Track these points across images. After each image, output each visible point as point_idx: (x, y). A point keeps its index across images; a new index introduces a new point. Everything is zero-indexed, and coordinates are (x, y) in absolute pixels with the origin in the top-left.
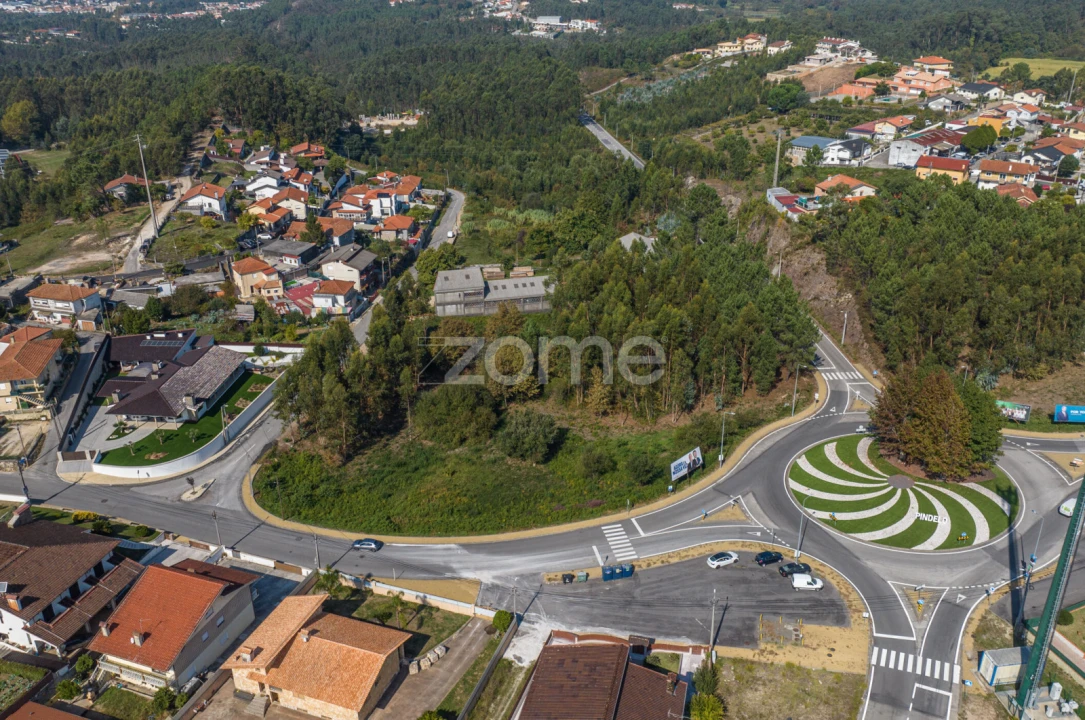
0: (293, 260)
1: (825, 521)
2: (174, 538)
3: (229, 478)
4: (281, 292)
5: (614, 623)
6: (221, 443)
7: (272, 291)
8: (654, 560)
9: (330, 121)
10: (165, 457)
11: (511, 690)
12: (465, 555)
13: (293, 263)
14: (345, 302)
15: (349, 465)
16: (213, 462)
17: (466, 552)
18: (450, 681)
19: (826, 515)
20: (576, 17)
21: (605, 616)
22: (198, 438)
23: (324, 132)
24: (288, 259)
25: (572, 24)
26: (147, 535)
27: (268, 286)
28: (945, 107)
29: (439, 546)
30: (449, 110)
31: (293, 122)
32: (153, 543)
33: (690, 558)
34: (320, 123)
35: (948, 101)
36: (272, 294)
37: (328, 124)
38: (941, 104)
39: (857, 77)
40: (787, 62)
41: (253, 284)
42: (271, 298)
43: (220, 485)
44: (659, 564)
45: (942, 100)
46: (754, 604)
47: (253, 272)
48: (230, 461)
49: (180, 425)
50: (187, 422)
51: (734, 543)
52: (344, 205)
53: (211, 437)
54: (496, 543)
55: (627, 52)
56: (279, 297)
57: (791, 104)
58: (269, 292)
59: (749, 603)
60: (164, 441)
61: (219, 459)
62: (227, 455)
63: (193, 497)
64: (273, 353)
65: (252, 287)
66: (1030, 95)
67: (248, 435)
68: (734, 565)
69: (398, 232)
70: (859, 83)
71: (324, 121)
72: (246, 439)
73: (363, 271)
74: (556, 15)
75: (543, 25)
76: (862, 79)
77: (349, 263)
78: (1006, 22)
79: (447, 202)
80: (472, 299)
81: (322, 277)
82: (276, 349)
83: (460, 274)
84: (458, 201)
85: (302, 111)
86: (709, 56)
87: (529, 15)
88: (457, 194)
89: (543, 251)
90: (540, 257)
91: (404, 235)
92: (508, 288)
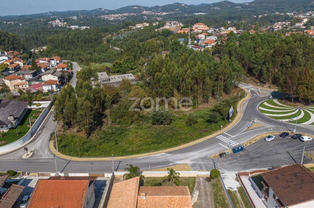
0: (29, 76)
1: (289, 122)
2: (28, 174)
3: (41, 147)
4: (28, 86)
5: (254, 166)
6: (30, 135)
7: (24, 86)
8: (246, 143)
9: (18, 44)
10: (5, 143)
11: (240, 201)
12: (171, 156)
13: (29, 77)
14: (56, 87)
15: (90, 137)
16: (29, 143)
17: (170, 155)
18: (210, 204)
19: (287, 120)
20: (83, 26)
21: (248, 165)
22: (19, 134)
23: (16, 48)
24: (27, 76)
25: (82, 27)
26: (14, 175)
27: (22, 85)
28: (212, 32)
29: (157, 155)
30: (59, 42)
31: (4, 45)
32: (18, 178)
33: (258, 140)
34: (15, 45)
35: (213, 30)
36: (24, 87)
37: (18, 45)
38: (211, 31)
39: (181, 29)
40: (160, 27)
41: (15, 85)
42: (24, 89)
43: (38, 150)
44: (249, 144)
45: (211, 30)
46: (295, 149)
47: (15, 79)
48: (37, 142)
49: (8, 130)
50: (10, 129)
51: (267, 133)
52: (40, 61)
53: (25, 133)
54: (180, 150)
55: (107, 29)
56: (27, 88)
57: (169, 34)
58: (23, 87)
59: (294, 149)
60: (3, 136)
61: (31, 142)
62: (34, 140)
63: (28, 157)
64: (36, 104)
65: (14, 86)
66: (233, 28)
67: (40, 132)
68: (275, 139)
69: (63, 68)
70: (183, 30)
71: (16, 44)
72: (40, 133)
73: (59, 78)
74: (77, 25)
75: (73, 27)
76: (183, 29)
77: (53, 74)
78: (205, 21)
79: (71, 64)
80: (105, 82)
81: (42, 81)
82: (37, 102)
83: (99, 74)
84: (75, 64)
85: (7, 41)
86: (134, 28)
87: (68, 26)
88: (72, 62)
89: (119, 70)
90: (118, 72)
91: (65, 69)
92: (116, 78)
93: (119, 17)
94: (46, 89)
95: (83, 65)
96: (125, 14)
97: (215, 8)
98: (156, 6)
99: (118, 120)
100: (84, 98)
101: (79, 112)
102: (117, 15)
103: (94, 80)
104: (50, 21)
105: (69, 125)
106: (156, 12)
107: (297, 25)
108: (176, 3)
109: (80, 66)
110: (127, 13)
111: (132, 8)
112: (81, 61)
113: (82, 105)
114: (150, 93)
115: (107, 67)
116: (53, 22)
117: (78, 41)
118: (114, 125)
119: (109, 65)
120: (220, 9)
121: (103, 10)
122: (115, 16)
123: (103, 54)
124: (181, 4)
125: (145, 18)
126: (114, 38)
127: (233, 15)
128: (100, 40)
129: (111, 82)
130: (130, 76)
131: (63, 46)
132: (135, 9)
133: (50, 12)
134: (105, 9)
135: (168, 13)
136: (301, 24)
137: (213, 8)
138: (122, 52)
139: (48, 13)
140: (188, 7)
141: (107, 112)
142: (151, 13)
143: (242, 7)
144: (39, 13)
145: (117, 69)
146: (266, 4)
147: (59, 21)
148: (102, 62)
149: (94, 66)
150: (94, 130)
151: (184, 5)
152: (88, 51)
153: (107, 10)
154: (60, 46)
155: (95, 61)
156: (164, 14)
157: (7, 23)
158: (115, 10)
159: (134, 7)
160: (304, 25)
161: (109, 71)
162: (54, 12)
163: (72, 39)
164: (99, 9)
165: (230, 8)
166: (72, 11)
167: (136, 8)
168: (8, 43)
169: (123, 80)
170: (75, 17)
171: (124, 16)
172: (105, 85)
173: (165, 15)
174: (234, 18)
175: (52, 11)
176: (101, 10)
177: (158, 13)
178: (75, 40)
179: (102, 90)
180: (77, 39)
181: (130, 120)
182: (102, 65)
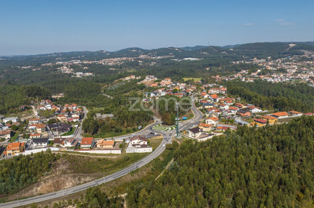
1: (157, 130)
3: (79, 137)
6: (75, 134)
8: (139, 135)
13: (67, 115)
14: (79, 120)
20: (86, 72)
25: (86, 74)
27: (65, 118)
36: (65, 120)
40: (141, 80)
45: (169, 85)
49: (67, 132)
56: (67, 120)
57: (143, 88)
65: (61, 119)
66: (184, 84)
69: (80, 111)
73: (79, 116)
74: (81, 72)
75: (79, 74)
76: (155, 83)
77: (77, 114)
78: (182, 71)
79: (82, 108)
80: (100, 118)
81: (72, 117)
82: (73, 125)
83: (97, 114)
84: (84, 108)
85: (44, 94)
86: (124, 80)
87: (74, 72)
88: (83, 107)
89: (107, 112)
90: (107, 113)
91: (81, 112)
92: (105, 116)
93: (118, 62)
94: (75, 120)
95: (89, 109)
96: (124, 58)
97: (204, 53)
98: (153, 50)
99: (103, 131)
100: (91, 123)
101: (90, 127)
102: (116, 59)
103: (95, 117)
104: (59, 67)
105: (86, 132)
106: (152, 56)
107: (253, 74)
108: (170, 48)
109: (87, 109)
110: (126, 57)
111: (131, 51)
112: (87, 106)
113: (91, 125)
114: (117, 122)
115: (101, 110)
116: (61, 68)
117: (85, 92)
118: (101, 133)
119: (103, 109)
120: (208, 54)
121: (104, 52)
122: (115, 61)
123: (100, 101)
124: (174, 48)
125: (140, 63)
126: (109, 88)
127: (213, 62)
128: (99, 91)
129: (102, 118)
130: (111, 115)
131: (75, 95)
132: (133, 52)
133: (55, 54)
134: (107, 51)
135: (162, 57)
136: (256, 74)
137: (202, 53)
138: (110, 102)
139: (53, 54)
140: (181, 51)
141: (99, 129)
142: (147, 57)
143: (227, 52)
144: (44, 54)
145: (106, 112)
146: (248, 49)
147: (66, 67)
148: (99, 107)
149: (95, 109)
150: (94, 134)
151: (177, 49)
152: (92, 99)
153: (108, 52)
154: (73, 95)
155: (95, 106)
156: (159, 57)
157: (21, 68)
158: (115, 52)
159: (133, 50)
160: (258, 74)
161: (102, 112)
162: (59, 53)
163: (81, 91)
164: (101, 51)
165: (217, 53)
166: (75, 52)
167: (135, 51)
168: (45, 95)
169: (107, 117)
170: (79, 61)
171: (123, 61)
172: (99, 119)
173: (159, 59)
174: (212, 65)
175: (57, 52)
176: (102, 52)
177: (154, 56)
178: (83, 91)
179: (98, 121)
180: (84, 90)
181: (107, 131)
182: (99, 109)
